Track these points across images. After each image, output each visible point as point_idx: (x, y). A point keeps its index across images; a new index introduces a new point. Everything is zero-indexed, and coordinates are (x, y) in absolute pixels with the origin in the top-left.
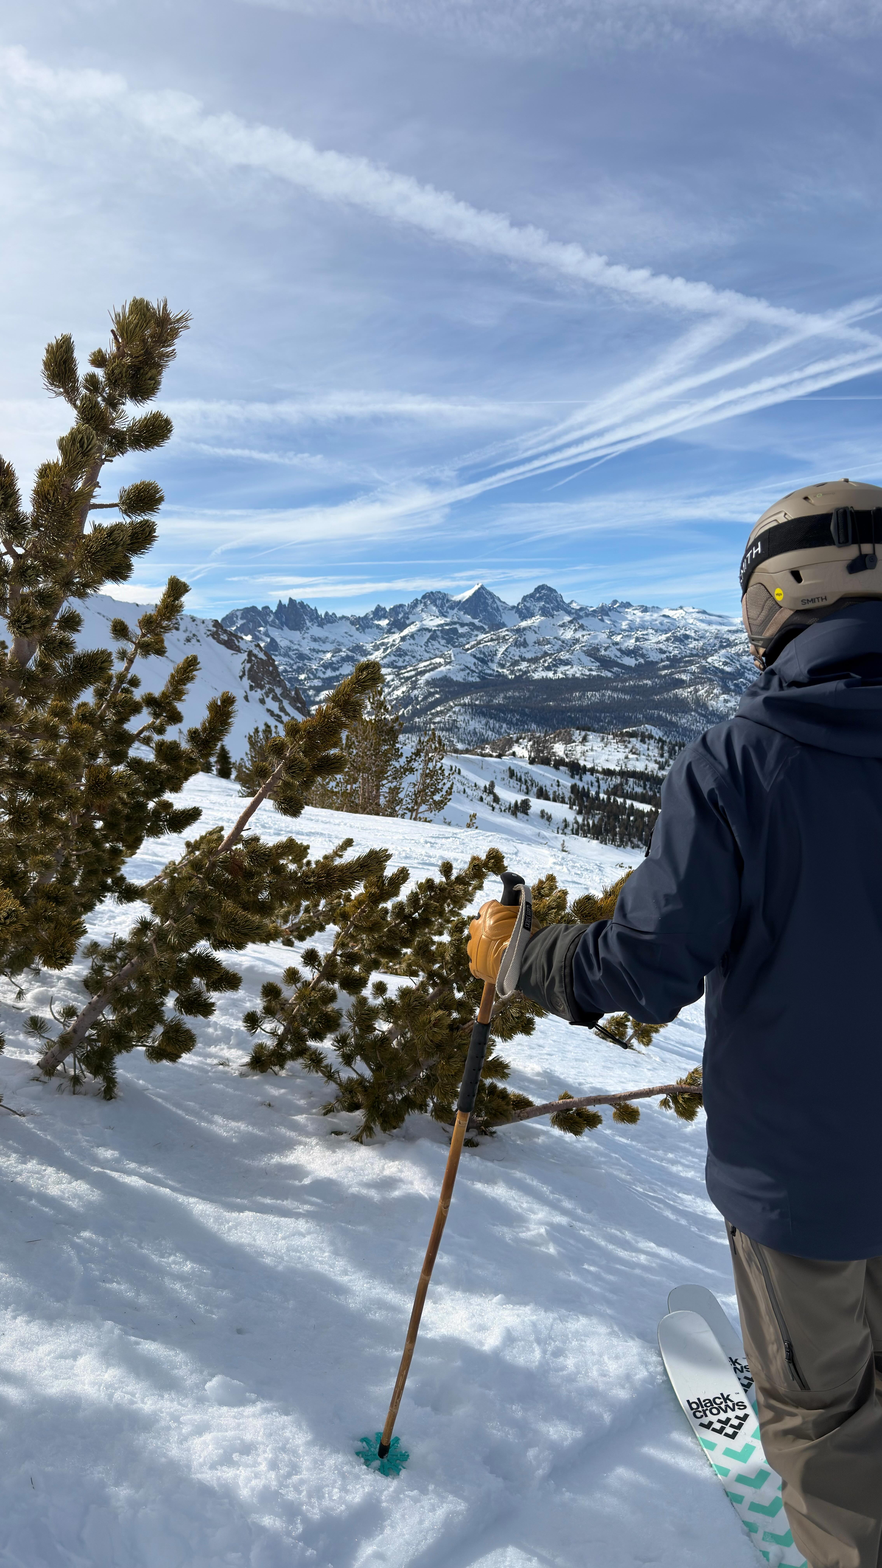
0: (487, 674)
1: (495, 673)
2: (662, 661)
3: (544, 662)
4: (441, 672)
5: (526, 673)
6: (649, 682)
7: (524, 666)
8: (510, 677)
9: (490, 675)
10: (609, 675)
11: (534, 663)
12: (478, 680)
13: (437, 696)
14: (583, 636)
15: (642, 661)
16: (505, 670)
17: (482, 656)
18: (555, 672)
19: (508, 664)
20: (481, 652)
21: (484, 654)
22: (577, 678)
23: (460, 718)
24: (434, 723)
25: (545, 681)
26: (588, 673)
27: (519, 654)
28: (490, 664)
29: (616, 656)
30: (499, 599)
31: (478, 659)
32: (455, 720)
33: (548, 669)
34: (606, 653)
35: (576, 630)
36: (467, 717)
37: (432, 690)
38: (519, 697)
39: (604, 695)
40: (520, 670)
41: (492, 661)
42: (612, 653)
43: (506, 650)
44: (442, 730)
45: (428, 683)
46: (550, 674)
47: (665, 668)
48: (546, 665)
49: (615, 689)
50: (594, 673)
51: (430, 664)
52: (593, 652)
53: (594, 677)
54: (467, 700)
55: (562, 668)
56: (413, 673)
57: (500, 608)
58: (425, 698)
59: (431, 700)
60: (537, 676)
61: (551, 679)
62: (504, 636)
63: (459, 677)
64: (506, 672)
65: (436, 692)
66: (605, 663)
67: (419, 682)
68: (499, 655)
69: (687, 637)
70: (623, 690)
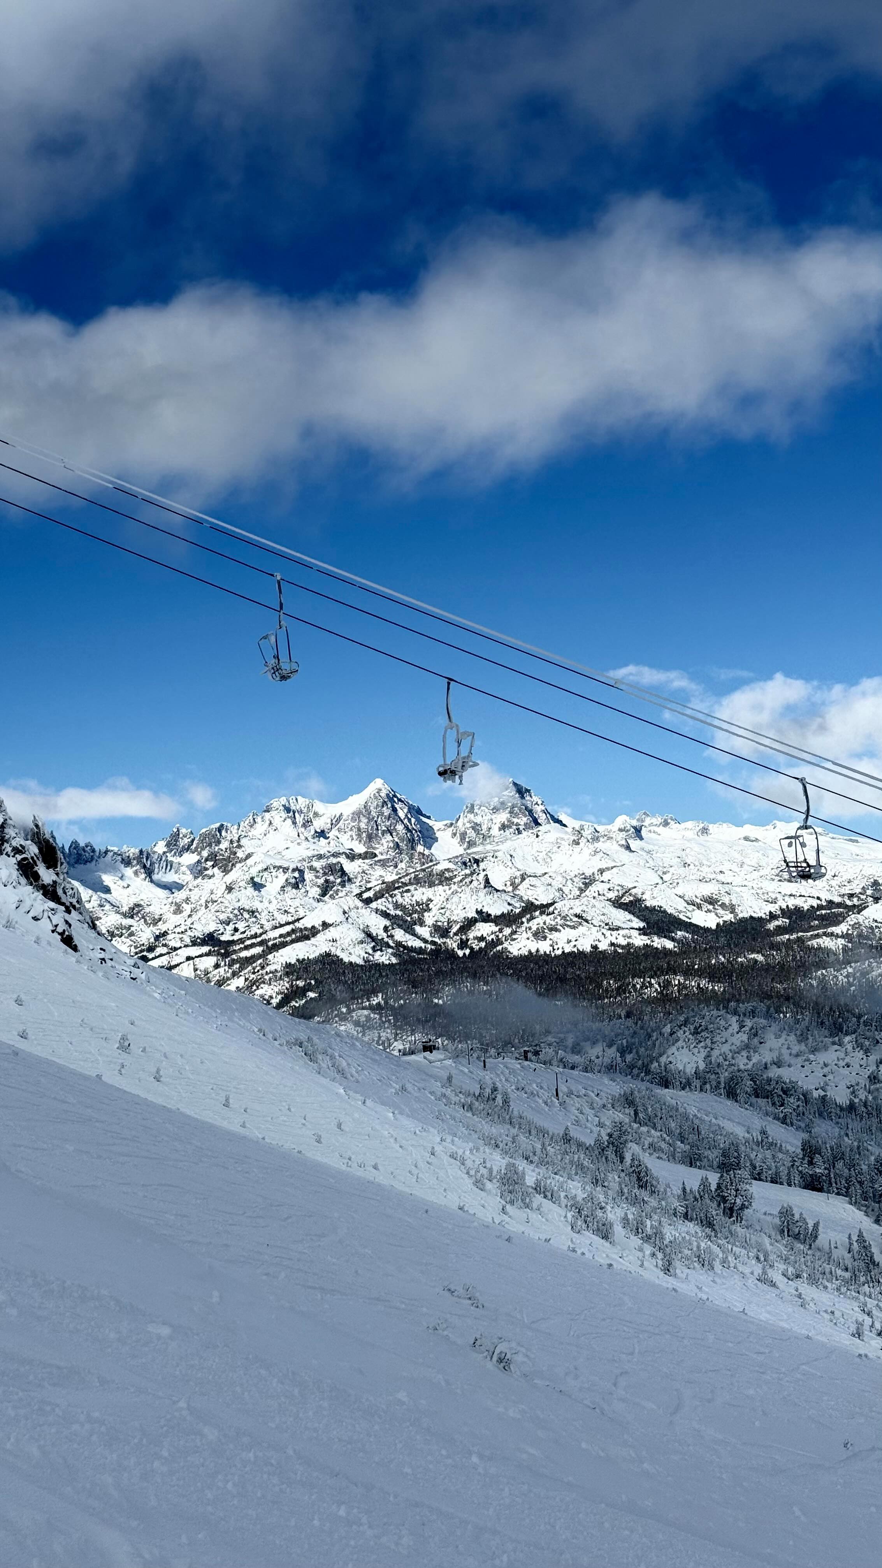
1: (429, 947)
2: (773, 917)
4: (317, 945)
5: (493, 943)
6: (760, 958)
8: (460, 953)
9: (420, 950)
10: (669, 945)
11: (510, 925)
12: (394, 960)
13: (312, 995)
15: (731, 917)
16: (446, 940)
17: (399, 913)
18: (557, 942)
19: (455, 928)
20: (397, 905)
21: (403, 908)
22: (603, 953)
26: (624, 941)
27: (477, 906)
28: (418, 929)
29: (675, 909)
34: (655, 904)
37: (301, 983)
39: (668, 984)
40: (481, 939)
41: (422, 923)
42: (668, 904)
45: (290, 970)
46: (546, 946)
47: (780, 930)
48: (536, 928)
49: (688, 972)
50: (638, 941)
51: (293, 931)
52: (628, 902)
53: (639, 948)
54: (375, 1001)
55: (569, 935)
56: (258, 950)
60: (517, 950)
62: (442, 873)
63: (355, 955)
64: (455, 941)
65: (308, 988)
66: (657, 922)
67: (272, 968)
68: (435, 907)
70: (714, 974)
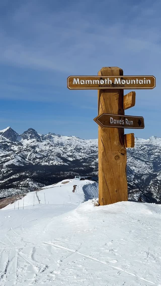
0: (25, 163)
2: (81, 159)
3: (45, 159)
4: (11, 162)
5: (39, 163)
7: (38, 160)
8: (33, 164)
9: (27, 163)
10: (67, 165)
11: (41, 160)
12: (23, 165)
13: (12, 171)
14: (53, 149)
15: (74, 159)
16: (31, 161)
18: (49, 163)
19: (32, 159)
20: (22, 155)
21: (23, 155)
22: (57, 165)
23: (30, 183)
24: (21, 184)
25: (46, 166)
26: (60, 164)
27: (35, 156)
29: (66, 157)
30: (15, 132)
31: (21, 157)
32: (28, 183)
33: (46, 162)
34: (63, 156)
35: (50, 147)
36: (32, 182)
37: (9, 169)
38: (42, 173)
39: (70, 173)
40: (37, 162)
41: (26, 158)
42: (65, 156)
43: (31, 154)
44: (24, 187)
45: (7, 166)
46: (47, 164)
48: (46, 160)
50: (62, 164)
51: (6, 159)
52: (59, 155)
53: (62, 165)
55: (51, 162)
57: (16, 135)
58: (7, 172)
59: (9, 173)
60: (43, 164)
61: (48, 166)
62: (29, 149)
63: (17, 164)
64: (32, 162)
65: (10, 170)
66: (65, 160)
67: (4, 166)
68: (28, 155)
69: (81, 149)
